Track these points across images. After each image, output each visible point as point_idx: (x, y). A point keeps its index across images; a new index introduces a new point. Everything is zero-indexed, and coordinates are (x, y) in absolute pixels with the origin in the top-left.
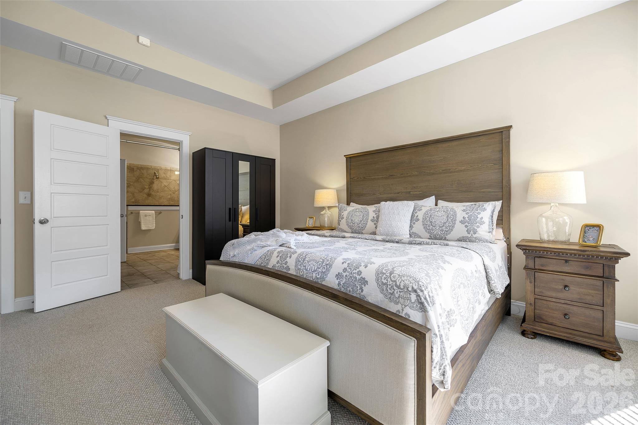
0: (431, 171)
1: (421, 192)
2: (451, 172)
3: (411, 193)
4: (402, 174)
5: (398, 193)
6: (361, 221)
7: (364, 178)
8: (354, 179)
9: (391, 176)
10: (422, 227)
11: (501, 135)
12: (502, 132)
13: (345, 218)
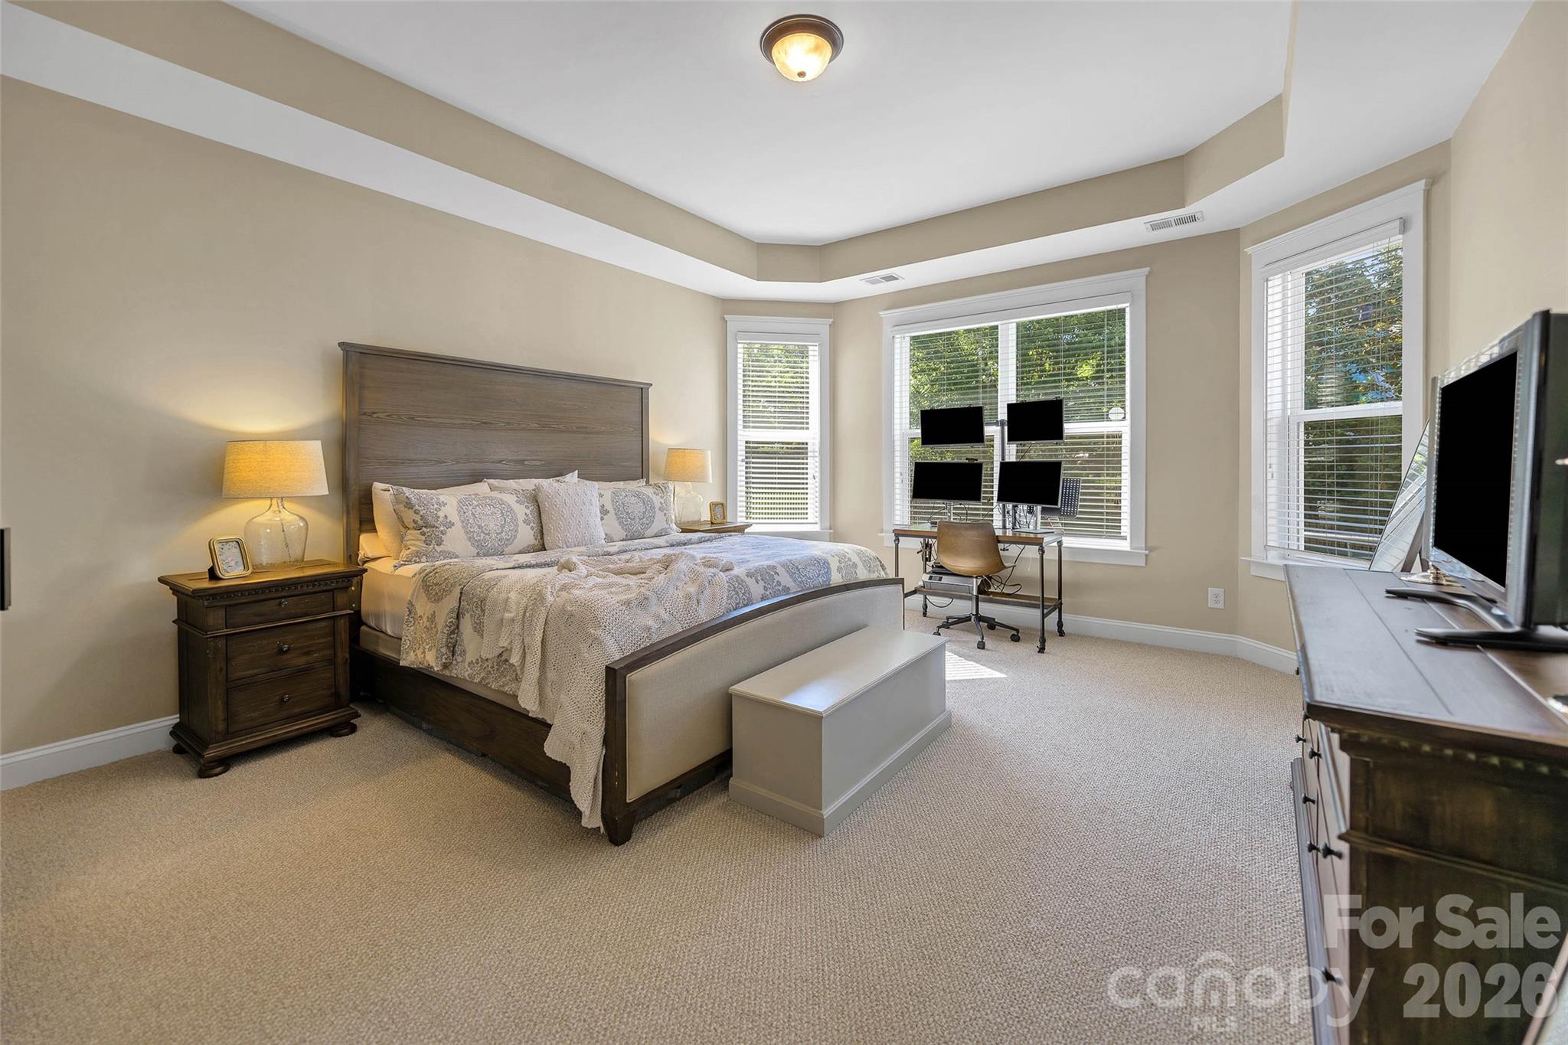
0: (561, 426)
1: (543, 462)
2: (587, 433)
3: (526, 463)
4: (508, 424)
5: (500, 462)
6: (503, 526)
7: (412, 418)
8: (375, 416)
9: (485, 423)
10: (616, 524)
11: (641, 392)
12: (642, 389)
13: (458, 525)
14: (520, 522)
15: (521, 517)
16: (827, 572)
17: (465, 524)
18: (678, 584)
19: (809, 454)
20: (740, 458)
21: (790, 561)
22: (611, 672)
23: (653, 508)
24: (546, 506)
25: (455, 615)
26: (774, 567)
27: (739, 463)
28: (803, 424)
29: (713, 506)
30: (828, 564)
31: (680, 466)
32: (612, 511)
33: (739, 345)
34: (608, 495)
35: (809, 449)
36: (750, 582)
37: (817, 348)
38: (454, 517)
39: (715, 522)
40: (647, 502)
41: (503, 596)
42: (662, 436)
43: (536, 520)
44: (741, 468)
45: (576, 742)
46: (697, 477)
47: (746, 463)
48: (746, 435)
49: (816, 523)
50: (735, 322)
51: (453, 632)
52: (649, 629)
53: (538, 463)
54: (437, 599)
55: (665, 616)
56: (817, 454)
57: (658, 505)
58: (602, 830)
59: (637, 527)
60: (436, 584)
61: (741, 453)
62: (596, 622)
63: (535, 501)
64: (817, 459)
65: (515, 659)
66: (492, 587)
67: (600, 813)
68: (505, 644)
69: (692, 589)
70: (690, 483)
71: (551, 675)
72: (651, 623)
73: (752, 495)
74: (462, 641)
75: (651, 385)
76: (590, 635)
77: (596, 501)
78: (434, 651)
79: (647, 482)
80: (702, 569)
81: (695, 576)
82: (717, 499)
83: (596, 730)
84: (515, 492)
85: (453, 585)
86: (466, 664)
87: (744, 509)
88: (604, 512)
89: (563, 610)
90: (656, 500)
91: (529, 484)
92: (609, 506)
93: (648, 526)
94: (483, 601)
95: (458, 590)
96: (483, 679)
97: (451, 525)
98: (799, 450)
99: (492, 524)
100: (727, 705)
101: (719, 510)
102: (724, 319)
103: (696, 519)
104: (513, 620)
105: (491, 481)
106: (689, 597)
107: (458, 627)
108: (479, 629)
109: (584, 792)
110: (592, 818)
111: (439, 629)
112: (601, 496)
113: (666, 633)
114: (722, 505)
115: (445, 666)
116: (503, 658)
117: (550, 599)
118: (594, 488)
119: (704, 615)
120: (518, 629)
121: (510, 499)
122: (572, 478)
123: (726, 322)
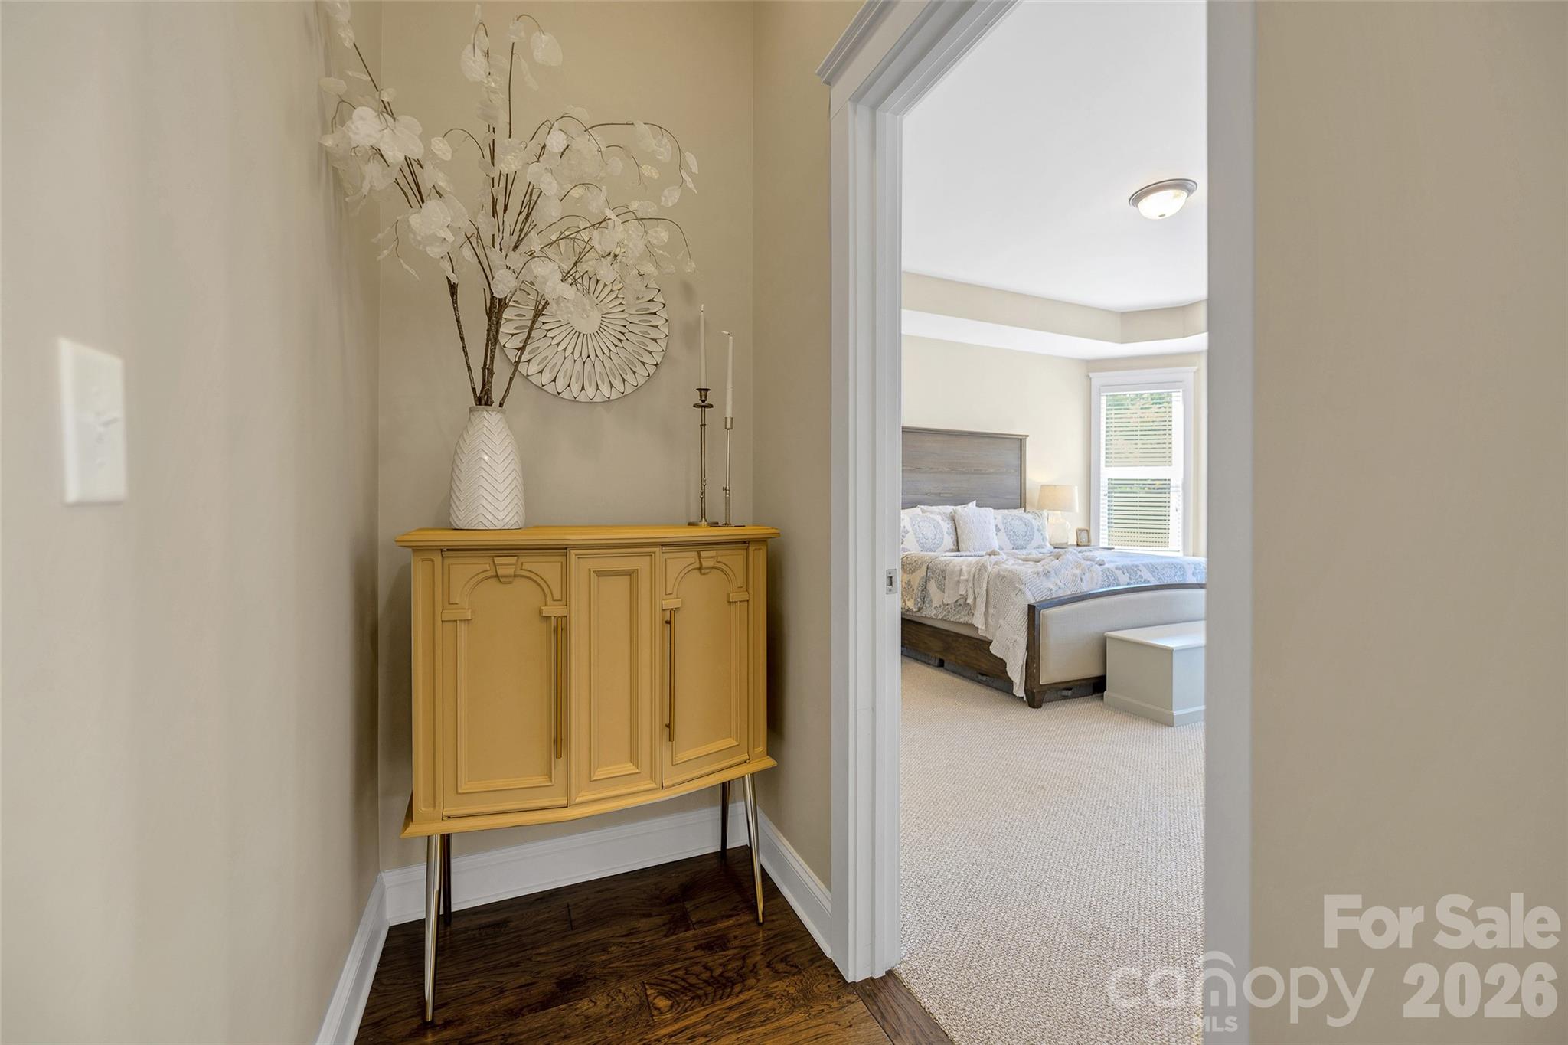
0: (964, 470)
1: (953, 495)
2: (981, 474)
3: (942, 495)
4: (931, 468)
5: (925, 494)
6: (935, 534)
9: (918, 469)
10: (1007, 538)
11: (1021, 441)
12: (1021, 440)
13: (911, 532)
14: (945, 533)
15: (945, 530)
16: (1183, 574)
17: (915, 531)
18: (1068, 567)
19: (1172, 489)
20: (1102, 493)
21: (1151, 563)
22: (1032, 608)
23: (1032, 528)
24: (960, 523)
25: (924, 580)
26: (1137, 566)
27: (1102, 497)
28: (1167, 461)
29: (1079, 532)
30: (1184, 568)
31: (1051, 498)
32: (1003, 530)
33: (1102, 398)
34: (1000, 517)
35: (1171, 485)
36: (1119, 573)
37: (1181, 394)
38: (909, 527)
39: (1081, 544)
40: (1028, 525)
41: (958, 568)
42: (1036, 476)
43: (954, 533)
44: (1104, 502)
45: (1011, 645)
46: (1066, 508)
47: (1109, 497)
48: (1109, 473)
49: (1179, 551)
50: (1098, 378)
51: (923, 590)
52: (1051, 590)
53: (949, 495)
54: (911, 572)
55: (1061, 585)
56: (1180, 489)
57: (1036, 528)
58: (1025, 699)
59: (1020, 542)
60: (910, 564)
61: (1104, 489)
62: (1021, 582)
63: (953, 519)
64: (1181, 493)
65: (970, 601)
66: (950, 563)
67: (1023, 688)
68: (963, 593)
69: (1078, 572)
70: (1059, 512)
71: (991, 611)
72: (1052, 587)
73: (1113, 529)
74: (929, 595)
75: (1028, 436)
76: (1016, 588)
77: (993, 522)
78: (913, 601)
79: (1025, 511)
80: (1083, 561)
81: (1078, 565)
82: (1082, 525)
83: (1023, 641)
84: (940, 514)
85: (922, 564)
86: (933, 608)
87: (1107, 536)
88: (998, 530)
89: (998, 575)
90: (1035, 523)
91: (950, 509)
92: (1000, 526)
93: (1030, 541)
94: (943, 572)
95: (925, 567)
96: (944, 616)
97: (907, 532)
98: (1164, 487)
99: (930, 534)
100: (1102, 646)
101: (1084, 535)
102: (1089, 376)
103: (1065, 541)
104: (967, 580)
105: (922, 507)
106: (1075, 576)
107: (925, 588)
108: (942, 588)
109: (1016, 672)
110: (1019, 690)
111: (915, 588)
112: (995, 518)
113: (1061, 593)
114: (1087, 531)
115: (920, 609)
116: (958, 603)
117: (990, 569)
118: (989, 512)
119: (1086, 588)
120: (971, 585)
121: (939, 518)
122: (973, 505)
123: (1091, 379)
